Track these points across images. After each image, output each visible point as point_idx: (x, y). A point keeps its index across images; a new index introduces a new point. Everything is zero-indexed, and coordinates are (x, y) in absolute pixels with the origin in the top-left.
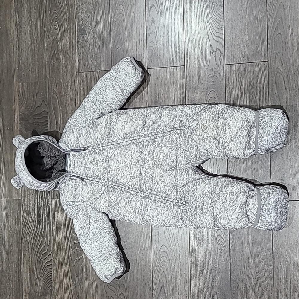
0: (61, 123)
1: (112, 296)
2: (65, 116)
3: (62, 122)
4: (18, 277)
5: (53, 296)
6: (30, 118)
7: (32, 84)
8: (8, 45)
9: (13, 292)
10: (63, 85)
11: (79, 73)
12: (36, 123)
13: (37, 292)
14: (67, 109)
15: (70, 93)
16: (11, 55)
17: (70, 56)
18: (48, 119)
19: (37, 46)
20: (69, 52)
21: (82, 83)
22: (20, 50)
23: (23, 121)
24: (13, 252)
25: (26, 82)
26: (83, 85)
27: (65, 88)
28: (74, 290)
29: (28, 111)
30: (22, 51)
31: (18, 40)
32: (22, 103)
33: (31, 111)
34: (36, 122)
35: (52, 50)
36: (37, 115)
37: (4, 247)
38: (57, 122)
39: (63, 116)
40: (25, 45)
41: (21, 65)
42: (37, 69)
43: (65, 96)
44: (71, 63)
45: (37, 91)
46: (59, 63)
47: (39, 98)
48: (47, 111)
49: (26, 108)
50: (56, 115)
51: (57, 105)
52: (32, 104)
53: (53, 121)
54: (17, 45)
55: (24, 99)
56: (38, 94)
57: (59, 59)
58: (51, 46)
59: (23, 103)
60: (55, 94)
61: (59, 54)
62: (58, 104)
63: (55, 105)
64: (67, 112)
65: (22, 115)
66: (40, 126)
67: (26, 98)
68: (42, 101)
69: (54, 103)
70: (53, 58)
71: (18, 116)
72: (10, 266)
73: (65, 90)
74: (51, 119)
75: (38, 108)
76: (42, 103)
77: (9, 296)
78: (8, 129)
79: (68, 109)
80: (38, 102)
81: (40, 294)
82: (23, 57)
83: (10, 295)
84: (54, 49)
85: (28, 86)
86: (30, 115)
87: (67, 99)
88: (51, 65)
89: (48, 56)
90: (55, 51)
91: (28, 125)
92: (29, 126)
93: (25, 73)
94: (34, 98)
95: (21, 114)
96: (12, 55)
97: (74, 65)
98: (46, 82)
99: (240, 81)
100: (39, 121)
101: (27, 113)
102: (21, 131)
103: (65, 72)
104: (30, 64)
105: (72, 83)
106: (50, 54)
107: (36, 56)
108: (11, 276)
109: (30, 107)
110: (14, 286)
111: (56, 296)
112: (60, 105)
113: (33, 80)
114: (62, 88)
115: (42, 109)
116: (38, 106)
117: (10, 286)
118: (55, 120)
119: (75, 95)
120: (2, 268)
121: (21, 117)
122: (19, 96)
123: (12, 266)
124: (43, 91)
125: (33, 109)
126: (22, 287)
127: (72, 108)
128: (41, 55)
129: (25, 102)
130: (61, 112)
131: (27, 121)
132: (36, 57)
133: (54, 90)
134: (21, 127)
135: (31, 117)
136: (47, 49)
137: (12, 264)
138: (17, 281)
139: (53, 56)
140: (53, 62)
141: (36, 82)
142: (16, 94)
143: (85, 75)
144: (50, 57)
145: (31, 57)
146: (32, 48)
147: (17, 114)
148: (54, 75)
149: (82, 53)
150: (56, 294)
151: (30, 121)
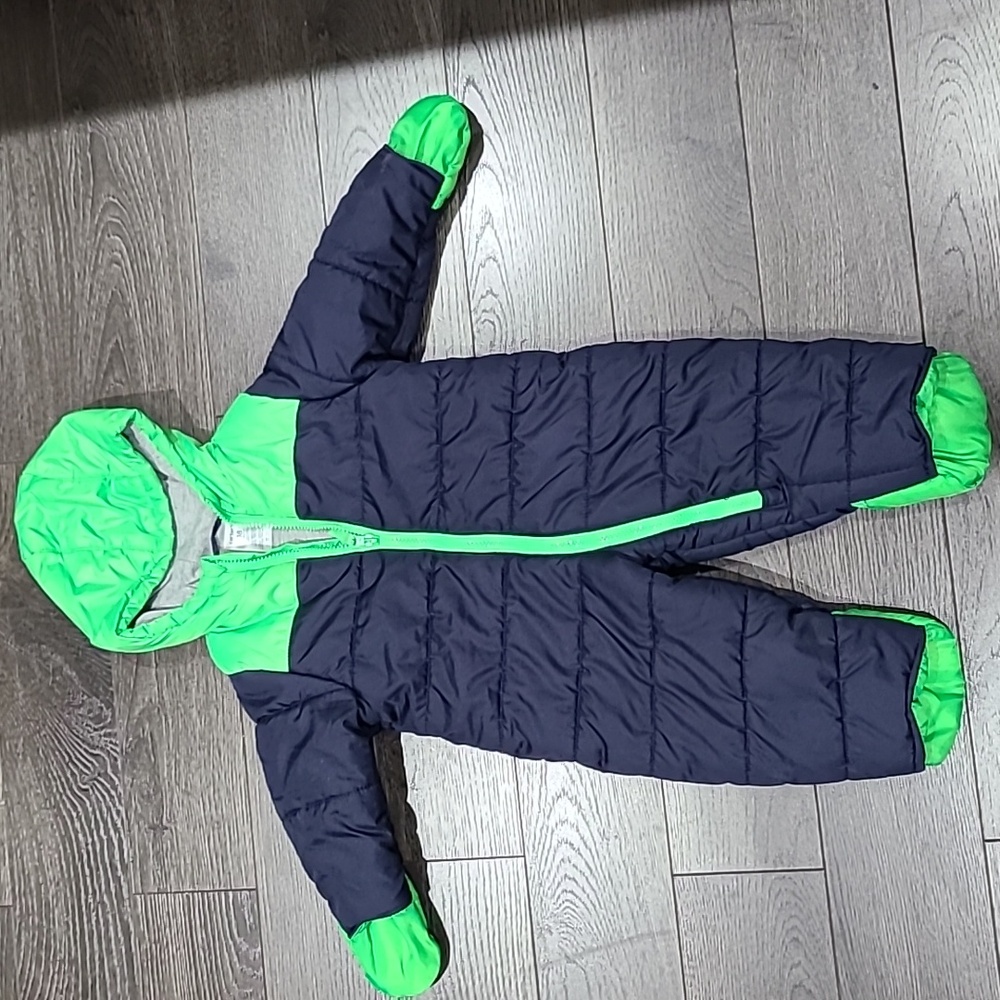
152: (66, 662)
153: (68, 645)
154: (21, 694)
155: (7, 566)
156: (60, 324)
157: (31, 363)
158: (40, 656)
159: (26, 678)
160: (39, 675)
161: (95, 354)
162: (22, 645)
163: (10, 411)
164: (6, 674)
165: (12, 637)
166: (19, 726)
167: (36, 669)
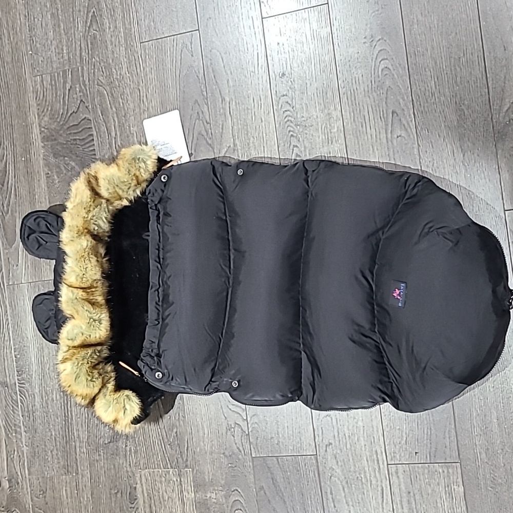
0: (116, 134)
1: (236, 423)
2: (124, 121)
3: (118, 133)
4: (65, 416)
5: (131, 440)
6: (61, 135)
7: (59, 74)
8: (9, 13)
9: (58, 444)
10: (115, 69)
11: (140, 43)
12: (72, 141)
13: (100, 438)
14: (126, 109)
15: (128, 80)
16: (16, 31)
17: (123, 15)
18: (92, 131)
19: (63, 7)
20: (120, 9)
21: (148, 60)
22: (32, 19)
23: (47, 141)
24: (51, 373)
25: (48, 73)
26: (150, 63)
27: (118, 74)
28: (167, 423)
29: (55, 124)
30: (36, 19)
31: (27, 2)
32: (43, 111)
33: (61, 123)
34: (71, 139)
35: (89, 10)
36: (73, 127)
37: (34, 367)
38: (109, 134)
39: (119, 123)
40: (40, 9)
41: (36, 45)
42: (65, 48)
43: (119, 87)
44: (126, 28)
45: (68, 87)
46: (104, 31)
47: (74, 98)
48: (90, 118)
49: (50, 119)
50: (107, 122)
51: (107, 105)
52: (62, 110)
53: (102, 133)
54: (26, 11)
55: (47, 104)
56: (71, 91)
57: (103, 24)
58: (87, 4)
59: (46, 110)
60: (101, 86)
61: (103, 15)
62: (108, 102)
63: (104, 106)
64: (125, 114)
65: (46, 131)
66: (79, 146)
67: (50, 101)
68: (79, 102)
69: (101, 102)
70: (92, 24)
71: (39, 134)
72: (48, 399)
73: (119, 77)
74: (97, 130)
75: (74, 114)
76: (80, 105)
77: (51, 452)
78: (23, 159)
79: (128, 109)
80: (73, 105)
81: (108, 440)
82: (37, 29)
83: (53, 450)
84: (93, 8)
85: (52, 79)
86: (60, 130)
87: (124, 92)
88: (89, 37)
89: (83, 22)
90: (94, 11)
91: (58, 147)
92: (60, 149)
93: (44, 58)
94: (64, 99)
95: (43, 129)
96: (18, 29)
97: (131, 31)
98: (83, 69)
99: (428, 15)
100: (78, 138)
101: (54, 126)
102: (46, 160)
103: (115, 45)
104: (51, 42)
105: (129, 63)
106: (87, 18)
107: (62, 25)
108: (52, 416)
109: (59, 114)
110: (59, 434)
111: (137, 439)
112: (112, 103)
113: (60, 68)
114: (112, 74)
115: (80, 115)
116: (74, 112)
117: (52, 435)
118: (105, 132)
119: (138, 82)
120: (35, 405)
121: (44, 135)
122: (38, 98)
123: (53, 400)
124: (80, 85)
125: (65, 118)
126: (74, 433)
127: (135, 107)
128: (71, 23)
129: (50, 109)
130: (115, 115)
131: (55, 140)
132: (62, 28)
133: (100, 79)
134: (46, 152)
135: (61, 132)
136: (80, 11)
137: (50, 395)
138: (64, 423)
139: (91, 21)
140: (92, 31)
141: (66, 70)
142: (31, 95)
143: (152, 45)
144: (86, 22)
145: (53, 27)
146: (52, 13)
147: (36, 131)
148: (97, 53)
149: (143, 8)
150: (136, 436)
151: (61, 140)
152: (76, 164)
153: (77, 157)
154: (57, 181)
155: (48, 122)
156: (67, 5)
157: (55, 25)
158: (65, 164)
159: (59, 173)
160: (65, 172)
161: (84, 19)
162: (56, 158)
163: (46, 49)
164: (50, 173)
165: (52, 155)
166: (57, 196)
167: (63, 168)
